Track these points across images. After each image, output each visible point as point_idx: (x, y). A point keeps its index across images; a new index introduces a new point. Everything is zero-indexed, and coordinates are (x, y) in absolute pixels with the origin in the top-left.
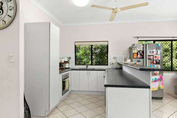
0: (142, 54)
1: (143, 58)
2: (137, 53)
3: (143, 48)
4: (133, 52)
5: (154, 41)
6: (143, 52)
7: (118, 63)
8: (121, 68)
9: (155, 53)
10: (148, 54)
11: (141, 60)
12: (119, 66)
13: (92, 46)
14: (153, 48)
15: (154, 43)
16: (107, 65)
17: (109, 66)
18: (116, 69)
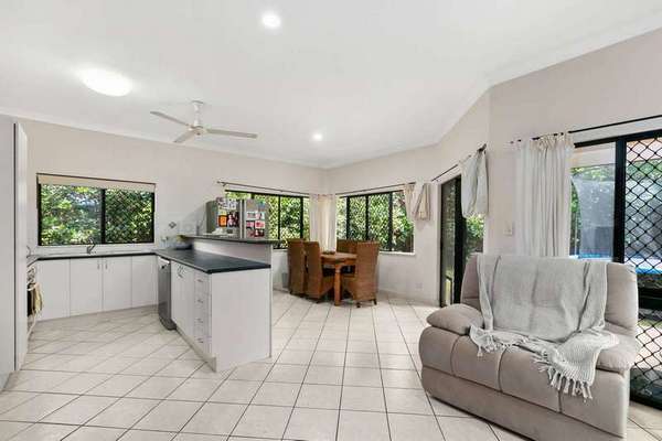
0: (236, 218)
1: (237, 225)
2: (227, 216)
3: (238, 207)
4: (220, 214)
5: (253, 194)
6: (237, 214)
7: (182, 236)
8: (190, 248)
9: (257, 216)
10: (247, 218)
11: (234, 229)
12: (184, 245)
13: (104, 191)
14: (254, 210)
15: (253, 198)
16: (152, 241)
17: (157, 245)
18: (178, 249)
